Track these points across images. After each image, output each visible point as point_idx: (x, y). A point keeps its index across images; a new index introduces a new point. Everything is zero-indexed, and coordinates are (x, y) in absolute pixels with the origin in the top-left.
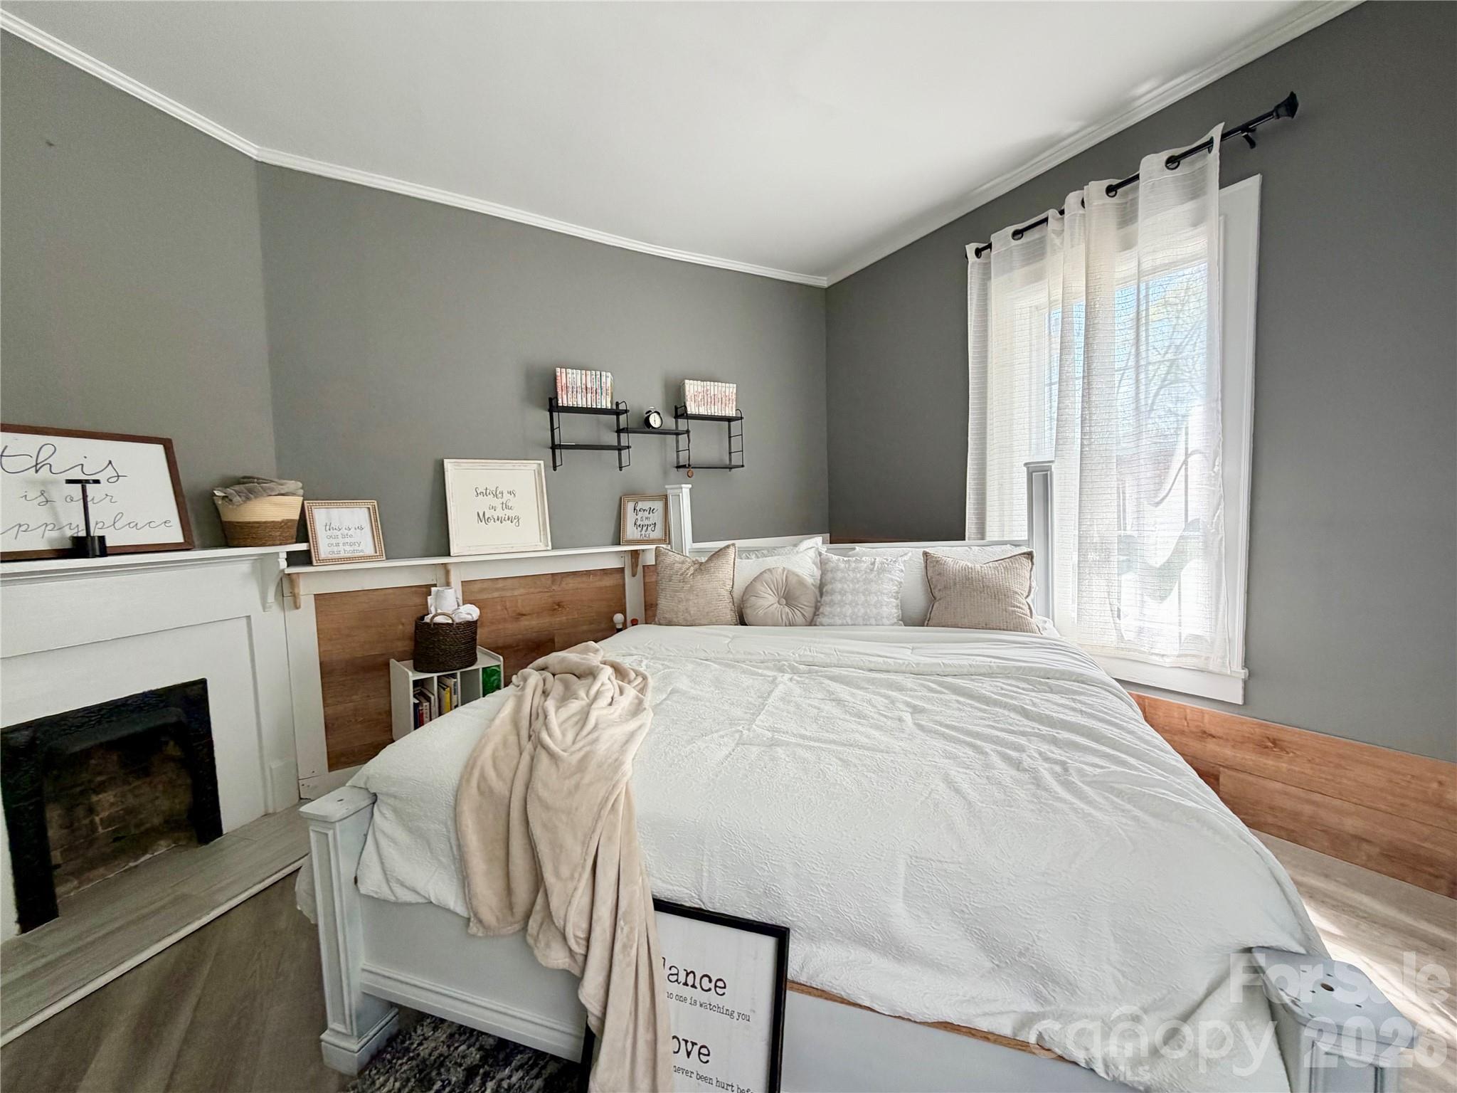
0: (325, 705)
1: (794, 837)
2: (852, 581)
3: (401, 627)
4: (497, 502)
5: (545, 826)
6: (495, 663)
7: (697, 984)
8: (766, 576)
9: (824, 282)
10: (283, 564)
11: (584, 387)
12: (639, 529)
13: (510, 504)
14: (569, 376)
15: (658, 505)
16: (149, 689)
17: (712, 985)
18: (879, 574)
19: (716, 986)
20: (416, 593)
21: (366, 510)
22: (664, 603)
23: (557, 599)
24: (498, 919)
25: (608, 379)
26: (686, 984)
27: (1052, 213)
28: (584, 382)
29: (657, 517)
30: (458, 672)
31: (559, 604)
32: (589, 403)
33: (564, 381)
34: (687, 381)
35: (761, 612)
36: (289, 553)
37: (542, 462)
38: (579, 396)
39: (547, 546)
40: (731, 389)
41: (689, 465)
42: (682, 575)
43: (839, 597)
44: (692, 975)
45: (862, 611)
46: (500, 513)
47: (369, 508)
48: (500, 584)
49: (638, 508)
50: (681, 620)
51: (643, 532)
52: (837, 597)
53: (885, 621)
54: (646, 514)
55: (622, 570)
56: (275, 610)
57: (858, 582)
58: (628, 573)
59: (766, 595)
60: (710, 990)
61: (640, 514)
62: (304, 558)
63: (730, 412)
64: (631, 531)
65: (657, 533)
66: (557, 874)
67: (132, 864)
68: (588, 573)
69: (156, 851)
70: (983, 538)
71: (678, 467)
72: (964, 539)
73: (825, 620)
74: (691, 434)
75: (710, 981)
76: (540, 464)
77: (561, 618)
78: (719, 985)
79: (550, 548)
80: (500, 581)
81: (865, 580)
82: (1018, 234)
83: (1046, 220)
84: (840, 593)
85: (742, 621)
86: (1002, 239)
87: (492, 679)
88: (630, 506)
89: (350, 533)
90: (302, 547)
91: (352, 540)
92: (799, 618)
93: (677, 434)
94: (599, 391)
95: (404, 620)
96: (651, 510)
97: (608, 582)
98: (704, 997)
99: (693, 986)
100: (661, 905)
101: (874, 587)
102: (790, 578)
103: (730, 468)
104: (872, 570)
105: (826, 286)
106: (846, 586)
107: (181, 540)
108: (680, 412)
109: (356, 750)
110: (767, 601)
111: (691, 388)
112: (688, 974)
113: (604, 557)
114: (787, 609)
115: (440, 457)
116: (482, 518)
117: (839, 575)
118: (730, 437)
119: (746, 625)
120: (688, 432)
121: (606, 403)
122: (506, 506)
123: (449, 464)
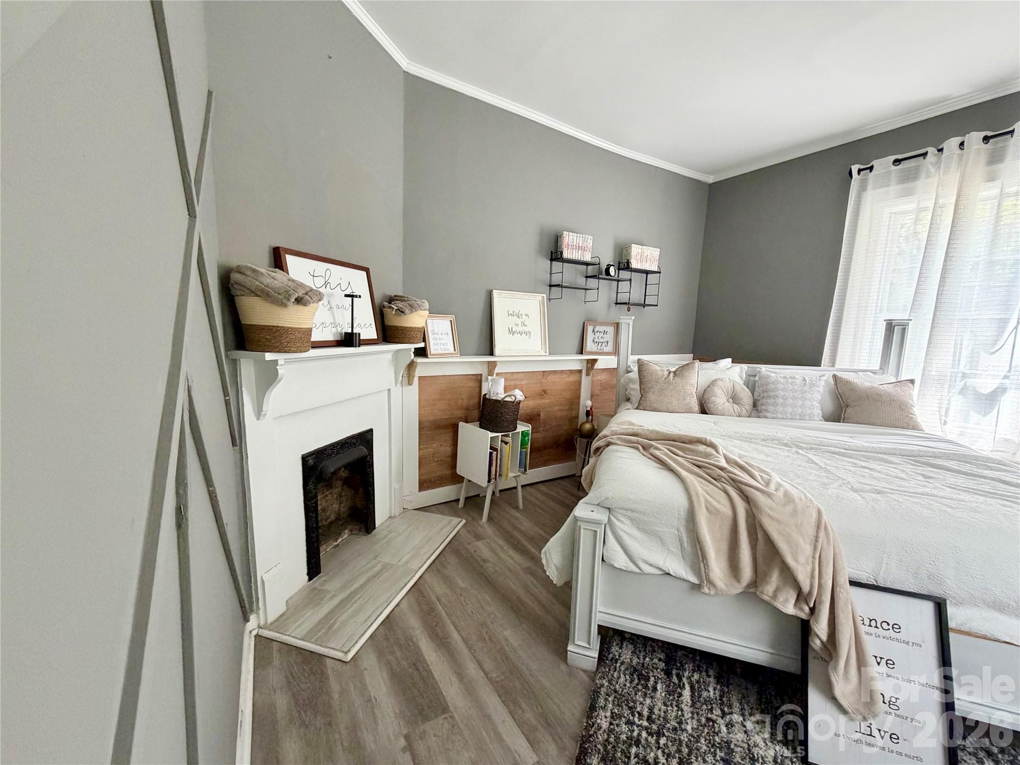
0: (420, 449)
1: (955, 546)
2: (791, 391)
3: (461, 401)
4: (519, 321)
5: (780, 533)
6: (528, 429)
7: (879, 625)
8: (720, 383)
9: (710, 179)
10: (413, 355)
11: (577, 245)
12: (596, 344)
13: (526, 323)
14: (570, 237)
15: (611, 330)
16: (352, 434)
17: (890, 627)
18: (811, 387)
19: (893, 628)
20: (472, 380)
21: (449, 322)
22: (651, 397)
23: (545, 388)
24: (725, 584)
25: (590, 242)
26: (870, 626)
27: (931, 150)
28: (578, 242)
29: (610, 337)
30: (510, 433)
31: (544, 391)
32: (579, 257)
33: (567, 241)
34: (633, 245)
35: (720, 408)
36: (415, 349)
37: (545, 295)
38: (574, 251)
39: (546, 352)
40: (655, 252)
41: (629, 303)
42: (666, 378)
43: (782, 401)
44: (874, 621)
45: (800, 410)
46: (520, 329)
47: (451, 321)
48: (515, 376)
49: (596, 330)
50: (664, 408)
51: (599, 347)
52: (780, 401)
53: (815, 418)
54: (602, 334)
55: (580, 371)
56: (399, 385)
57: (796, 392)
58: (584, 373)
59: (720, 396)
60: (889, 629)
61: (597, 334)
62: (421, 352)
63: (655, 268)
64: (590, 346)
65: (609, 348)
66: (797, 561)
67: (335, 544)
68: (562, 372)
69: (344, 536)
70: (833, 366)
71: (616, 304)
72: (820, 366)
73: (768, 415)
74: (632, 282)
75: (888, 624)
76: (544, 297)
77: (546, 401)
78: (896, 627)
79: (548, 354)
80: (515, 374)
81: (800, 391)
82: (897, 162)
83: (925, 155)
84: (782, 398)
85: (703, 411)
86: (882, 165)
87: (526, 438)
88: (590, 329)
89: (443, 336)
90: (422, 345)
91: (443, 342)
92: (744, 412)
93: (618, 281)
94: (586, 249)
95: (463, 397)
96: (605, 332)
97: (573, 378)
98: (886, 633)
99: (876, 627)
100: (853, 583)
101: (809, 396)
102: (736, 385)
103: (644, 305)
104: (805, 384)
105: (711, 182)
106: (787, 394)
107: (376, 338)
108: (622, 266)
109: (432, 479)
110: (720, 400)
111: (635, 250)
112: (871, 621)
113: (572, 362)
114: (736, 406)
115: (490, 288)
116: (511, 332)
117: (780, 386)
118: (646, 285)
119: (707, 414)
120: (630, 280)
121: (587, 258)
122: (524, 324)
123: (495, 293)
